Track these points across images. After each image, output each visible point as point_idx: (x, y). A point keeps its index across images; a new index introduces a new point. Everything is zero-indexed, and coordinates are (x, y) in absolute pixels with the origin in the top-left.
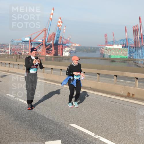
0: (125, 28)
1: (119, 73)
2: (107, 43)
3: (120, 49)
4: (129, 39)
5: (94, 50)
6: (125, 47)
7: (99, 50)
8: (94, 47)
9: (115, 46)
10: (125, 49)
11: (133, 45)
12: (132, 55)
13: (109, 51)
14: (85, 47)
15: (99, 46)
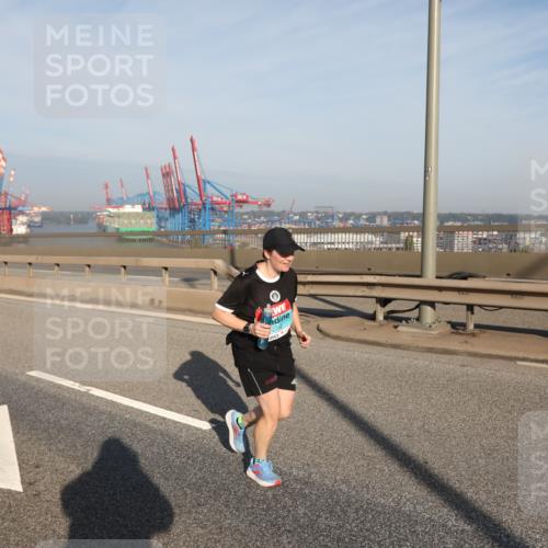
0: (146, 170)
1: (129, 261)
2: (109, 202)
3: (137, 214)
4: (155, 193)
5: (83, 219)
6: (149, 208)
7: (95, 218)
8: (82, 213)
9: (128, 209)
10: (149, 214)
11: (165, 206)
12: (163, 224)
13: (116, 219)
14: (62, 214)
15: (92, 210)
